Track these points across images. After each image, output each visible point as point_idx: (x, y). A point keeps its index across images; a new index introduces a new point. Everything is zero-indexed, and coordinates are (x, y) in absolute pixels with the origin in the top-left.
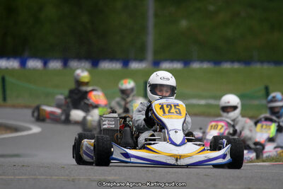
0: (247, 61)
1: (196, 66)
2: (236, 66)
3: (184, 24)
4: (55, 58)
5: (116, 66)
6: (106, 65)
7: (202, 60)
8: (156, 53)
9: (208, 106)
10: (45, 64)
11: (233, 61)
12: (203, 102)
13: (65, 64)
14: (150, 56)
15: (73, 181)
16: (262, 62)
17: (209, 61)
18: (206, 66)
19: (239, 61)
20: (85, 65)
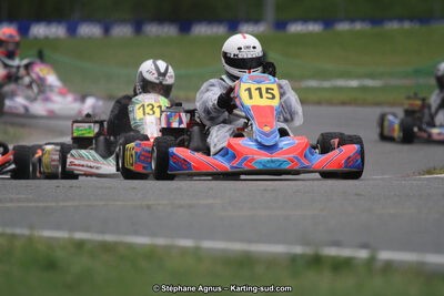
0: (424, 19)
1: (343, 27)
5: (218, 30)
6: (201, 30)
7: (352, 20)
8: (279, 8)
9: (363, 89)
10: (107, 30)
11: (401, 19)
12: (354, 83)
13: (138, 28)
14: (270, 13)
17: (363, 20)
18: (358, 26)
19: (411, 19)
20: (169, 31)
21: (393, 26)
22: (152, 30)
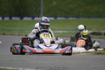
0: (78, 17)
1: (59, 18)
2: (74, 18)
3: (54, 3)
4: (7, 16)
5: (30, 19)
6: (25, 19)
7: (61, 17)
8: (44, 14)
9: (64, 33)
10: (3, 18)
12: (61, 32)
13: (10, 18)
16: (84, 17)
17: (64, 17)
18: (63, 18)
19: (75, 17)
20: (18, 19)
21: (71, 19)
22: (14, 18)
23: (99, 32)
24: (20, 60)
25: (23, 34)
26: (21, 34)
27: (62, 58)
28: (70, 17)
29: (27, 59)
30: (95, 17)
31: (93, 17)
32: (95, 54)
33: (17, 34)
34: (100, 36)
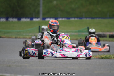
0: (81, 18)
1: (60, 19)
3: (55, 2)
4: (3, 17)
5: (28, 20)
6: (23, 20)
7: (62, 18)
8: (44, 14)
11: (75, 18)
13: (7, 19)
14: (41, 16)
15: (10, 66)
16: (87, 18)
17: (65, 18)
19: (77, 18)
20: (15, 20)
21: (73, 19)
22: (11, 19)
23: (104, 34)
24: (18, 66)
25: (21, 37)
26: (18, 37)
27: (63, 63)
28: (72, 18)
29: (26, 65)
30: (99, 18)
31: (96, 18)
32: (99, 58)
33: (14, 37)
34: (105, 38)
